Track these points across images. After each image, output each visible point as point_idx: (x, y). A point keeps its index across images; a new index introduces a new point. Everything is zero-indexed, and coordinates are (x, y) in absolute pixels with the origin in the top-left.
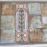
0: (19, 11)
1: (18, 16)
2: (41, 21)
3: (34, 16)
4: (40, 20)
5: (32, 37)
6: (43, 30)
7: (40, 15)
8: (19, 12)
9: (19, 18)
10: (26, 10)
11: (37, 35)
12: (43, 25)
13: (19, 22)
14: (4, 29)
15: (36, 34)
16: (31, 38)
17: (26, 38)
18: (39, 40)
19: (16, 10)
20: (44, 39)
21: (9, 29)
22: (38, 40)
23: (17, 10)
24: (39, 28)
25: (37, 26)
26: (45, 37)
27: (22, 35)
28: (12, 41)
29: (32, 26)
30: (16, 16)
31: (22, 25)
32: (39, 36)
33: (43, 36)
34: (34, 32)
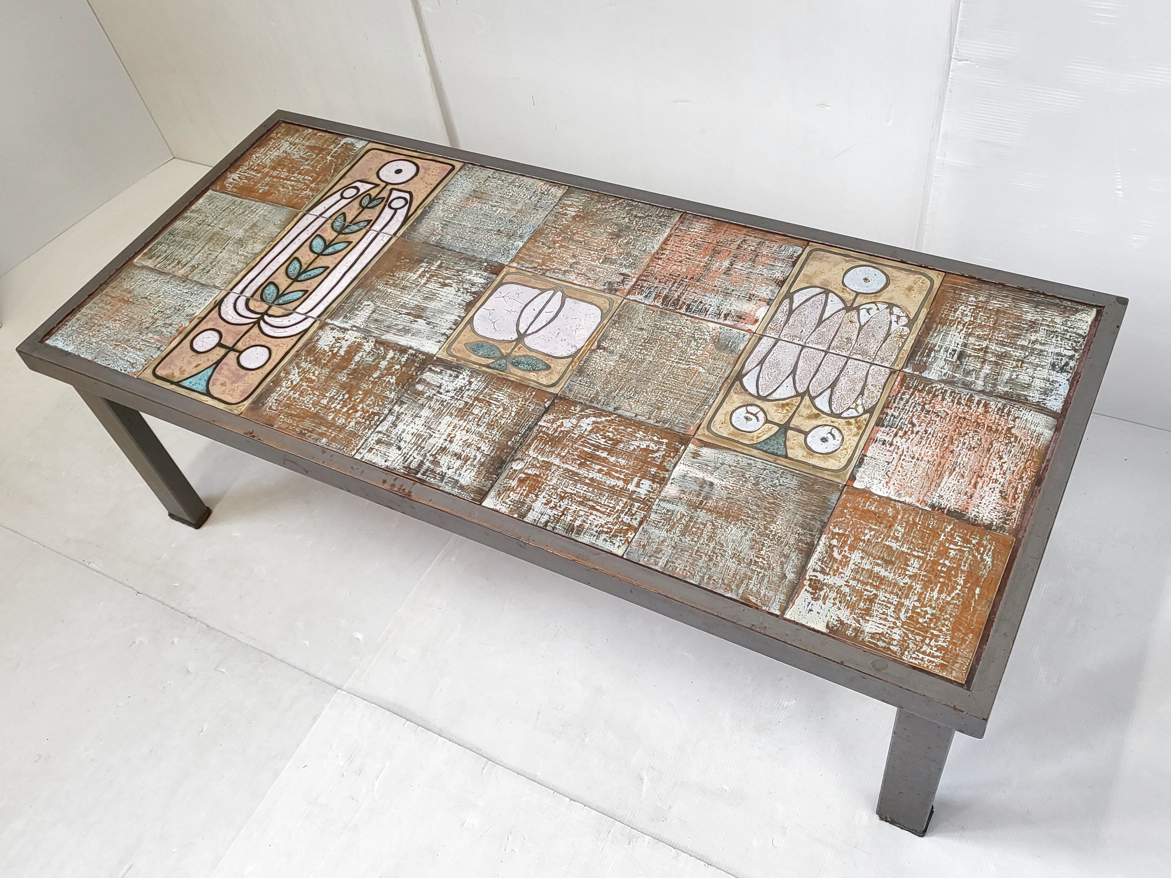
0: (354, 198)
1: (321, 220)
2: (469, 305)
3: (436, 258)
4: (469, 298)
5: (294, 388)
6: (428, 376)
7: (496, 269)
8: (344, 202)
9: (316, 235)
10: (409, 203)
11: (349, 388)
12: (466, 336)
13: (293, 258)
14: (152, 270)
15: (343, 377)
16: (284, 388)
17: (239, 378)
18: (332, 425)
19: (345, 182)
20: (375, 437)
21: (185, 279)
22: (323, 421)
23: (347, 187)
24: (403, 350)
25: (406, 331)
26: (401, 426)
27: (232, 349)
28: (132, 355)
29: (360, 319)
30: (309, 218)
31: (297, 286)
32: (358, 401)
33: (390, 410)
34: (339, 358)
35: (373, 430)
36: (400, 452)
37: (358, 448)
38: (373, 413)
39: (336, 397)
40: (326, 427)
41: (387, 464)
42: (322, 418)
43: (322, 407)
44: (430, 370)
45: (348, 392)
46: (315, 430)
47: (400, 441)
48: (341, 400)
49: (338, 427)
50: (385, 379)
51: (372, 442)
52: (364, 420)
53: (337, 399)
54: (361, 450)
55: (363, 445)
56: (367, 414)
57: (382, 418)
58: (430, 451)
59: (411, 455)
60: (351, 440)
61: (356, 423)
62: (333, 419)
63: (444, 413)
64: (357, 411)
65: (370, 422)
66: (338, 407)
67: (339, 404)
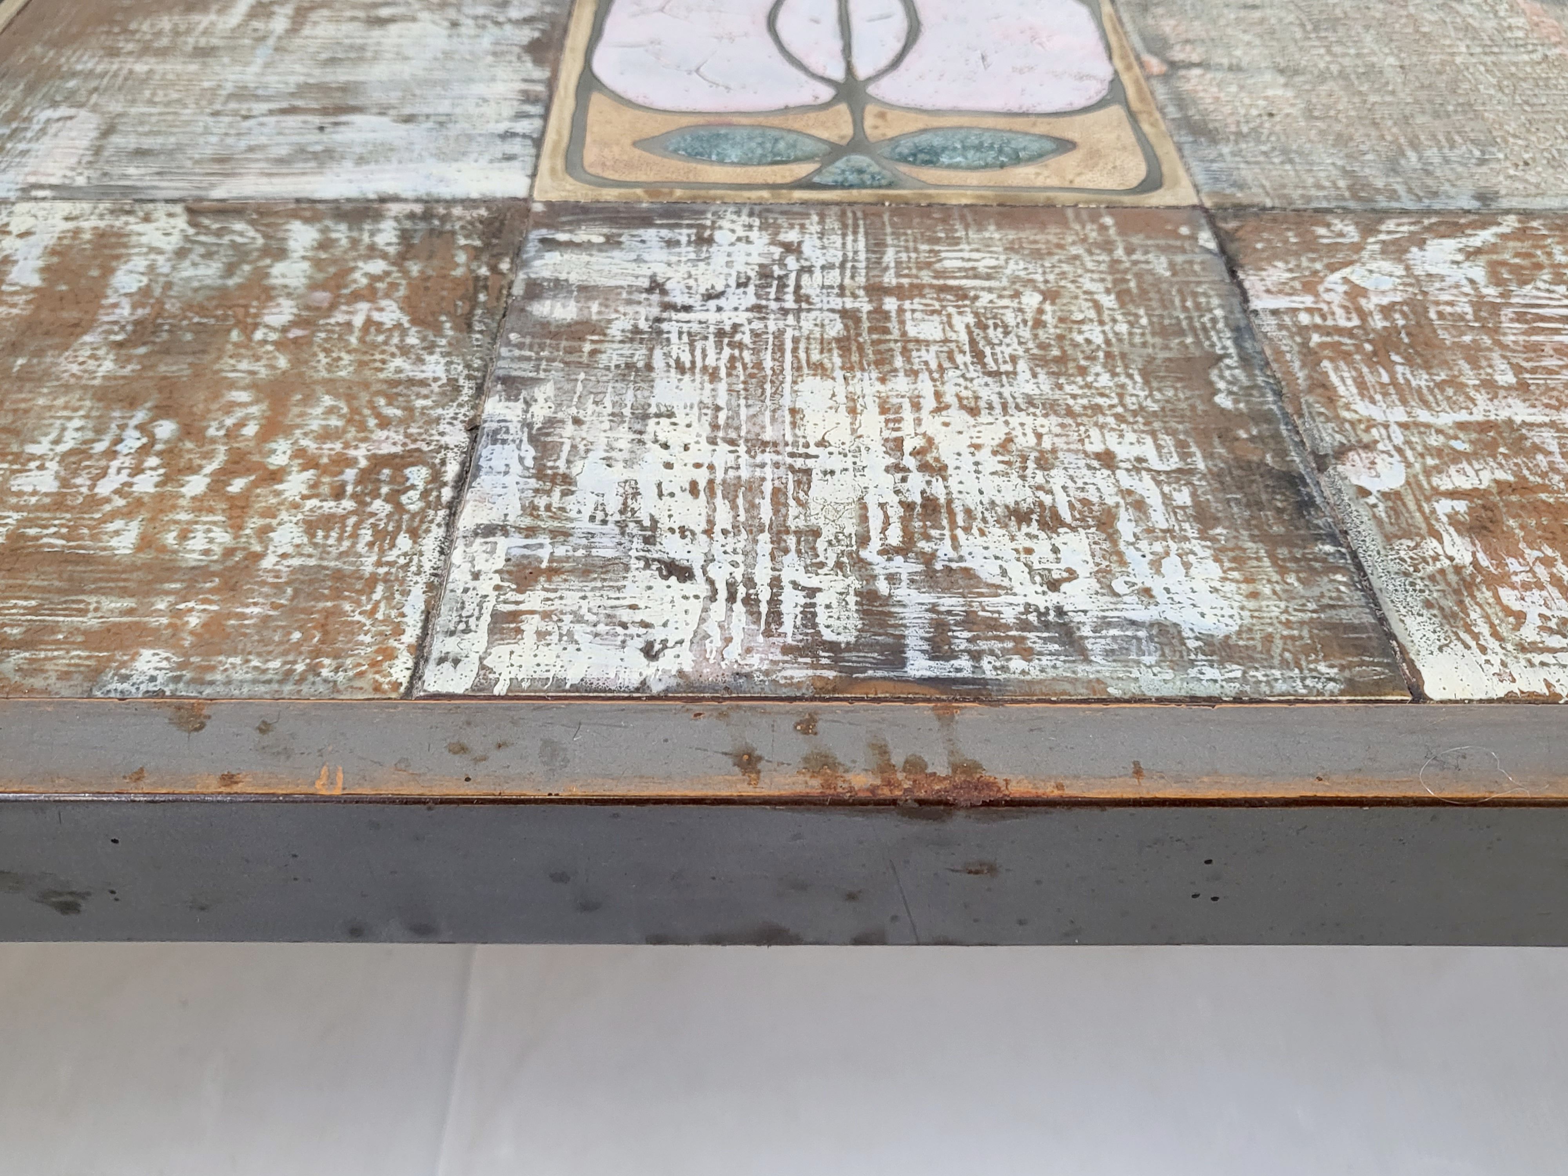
6: (559, 265)
11: (159, 394)
15: (91, 365)
18: (154, 574)
20: (481, 561)
22: (81, 572)
26: (596, 475)
32: (251, 430)
33: (473, 428)
34: (21, 299)
35: (438, 532)
36: (699, 587)
37: (411, 635)
38: (378, 462)
39: (100, 447)
40: (124, 592)
41: (668, 663)
42: (62, 558)
43: (38, 508)
44: (549, 244)
45: (162, 411)
46: (54, 629)
47: (649, 541)
48: (144, 451)
49: (200, 573)
50: (339, 317)
51: (486, 586)
52: (348, 504)
53: (111, 454)
54: (440, 645)
55: (428, 616)
56: (350, 474)
57: (452, 470)
58: (864, 540)
59: (776, 583)
60: (337, 612)
61: (310, 527)
62: (145, 542)
63: (778, 372)
64: (276, 476)
65: (393, 498)
66: (145, 484)
67: (137, 470)
